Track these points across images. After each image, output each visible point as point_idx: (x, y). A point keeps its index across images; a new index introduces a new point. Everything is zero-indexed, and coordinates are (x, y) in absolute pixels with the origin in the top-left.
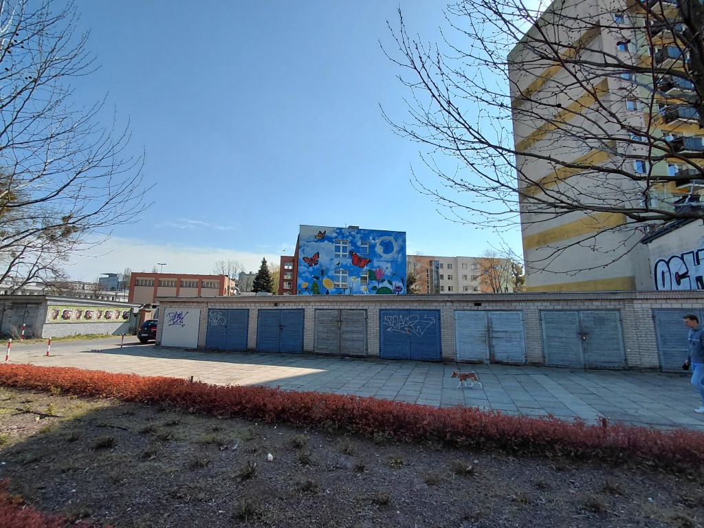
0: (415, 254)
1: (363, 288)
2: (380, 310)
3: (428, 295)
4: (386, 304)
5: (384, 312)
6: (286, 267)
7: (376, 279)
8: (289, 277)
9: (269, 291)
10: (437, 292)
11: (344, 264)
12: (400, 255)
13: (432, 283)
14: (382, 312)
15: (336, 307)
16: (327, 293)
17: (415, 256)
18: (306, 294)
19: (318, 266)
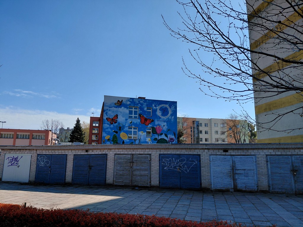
0: (183, 117)
1: (148, 139)
2: (160, 155)
3: (192, 144)
4: (164, 151)
5: (162, 156)
6: (94, 125)
7: (156, 133)
8: (96, 132)
9: (81, 142)
10: (198, 142)
11: (135, 122)
12: (173, 117)
13: (194, 136)
14: (161, 156)
15: (129, 153)
16: (123, 143)
17: (183, 118)
18: (108, 143)
19: (117, 124)
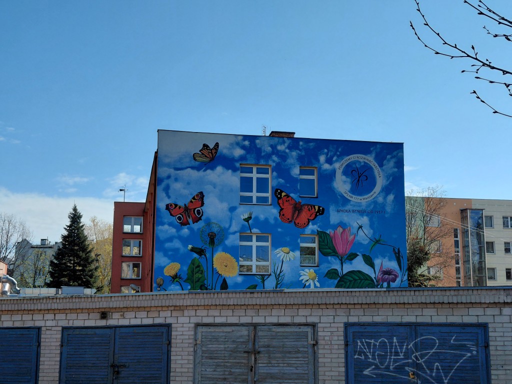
0: (426, 195)
1: (307, 275)
2: (347, 326)
3: (458, 289)
4: (361, 312)
5: (356, 329)
6: (127, 228)
7: (334, 253)
8: (135, 251)
9: (87, 285)
10: (480, 282)
11: (262, 217)
12: (391, 197)
13: (467, 261)
14: (351, 330)
15: (244, 320)
16: (224, 286)
17: (427, 200)
18: (175, 289)
19: (200, 224)
